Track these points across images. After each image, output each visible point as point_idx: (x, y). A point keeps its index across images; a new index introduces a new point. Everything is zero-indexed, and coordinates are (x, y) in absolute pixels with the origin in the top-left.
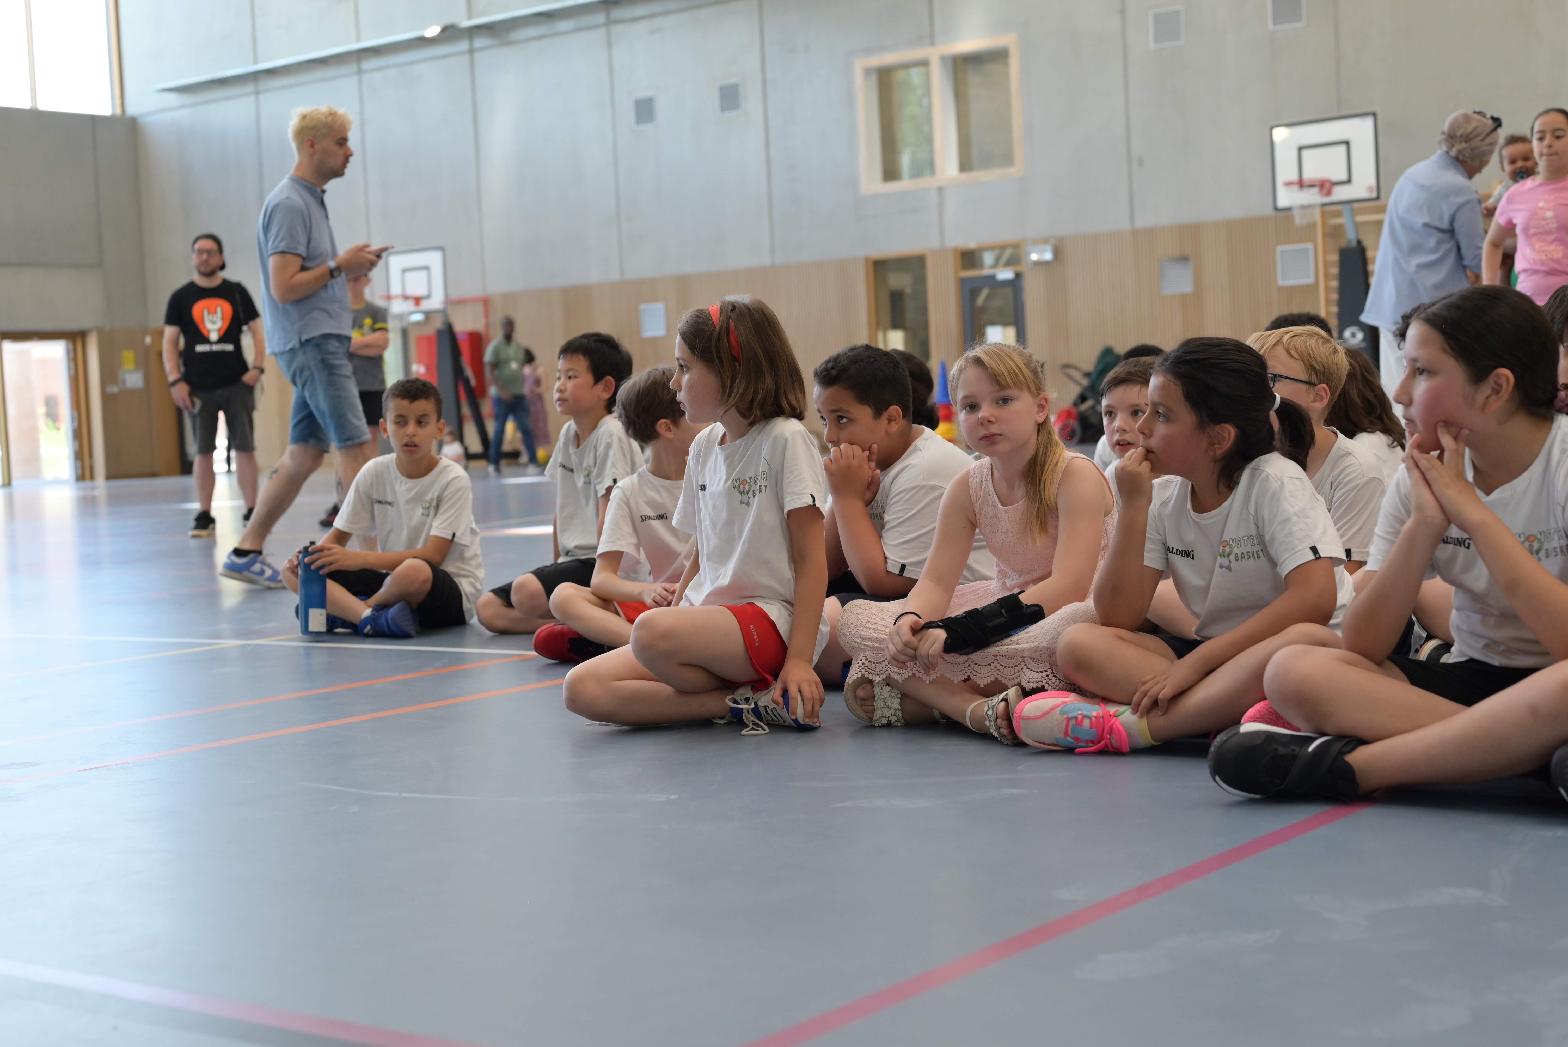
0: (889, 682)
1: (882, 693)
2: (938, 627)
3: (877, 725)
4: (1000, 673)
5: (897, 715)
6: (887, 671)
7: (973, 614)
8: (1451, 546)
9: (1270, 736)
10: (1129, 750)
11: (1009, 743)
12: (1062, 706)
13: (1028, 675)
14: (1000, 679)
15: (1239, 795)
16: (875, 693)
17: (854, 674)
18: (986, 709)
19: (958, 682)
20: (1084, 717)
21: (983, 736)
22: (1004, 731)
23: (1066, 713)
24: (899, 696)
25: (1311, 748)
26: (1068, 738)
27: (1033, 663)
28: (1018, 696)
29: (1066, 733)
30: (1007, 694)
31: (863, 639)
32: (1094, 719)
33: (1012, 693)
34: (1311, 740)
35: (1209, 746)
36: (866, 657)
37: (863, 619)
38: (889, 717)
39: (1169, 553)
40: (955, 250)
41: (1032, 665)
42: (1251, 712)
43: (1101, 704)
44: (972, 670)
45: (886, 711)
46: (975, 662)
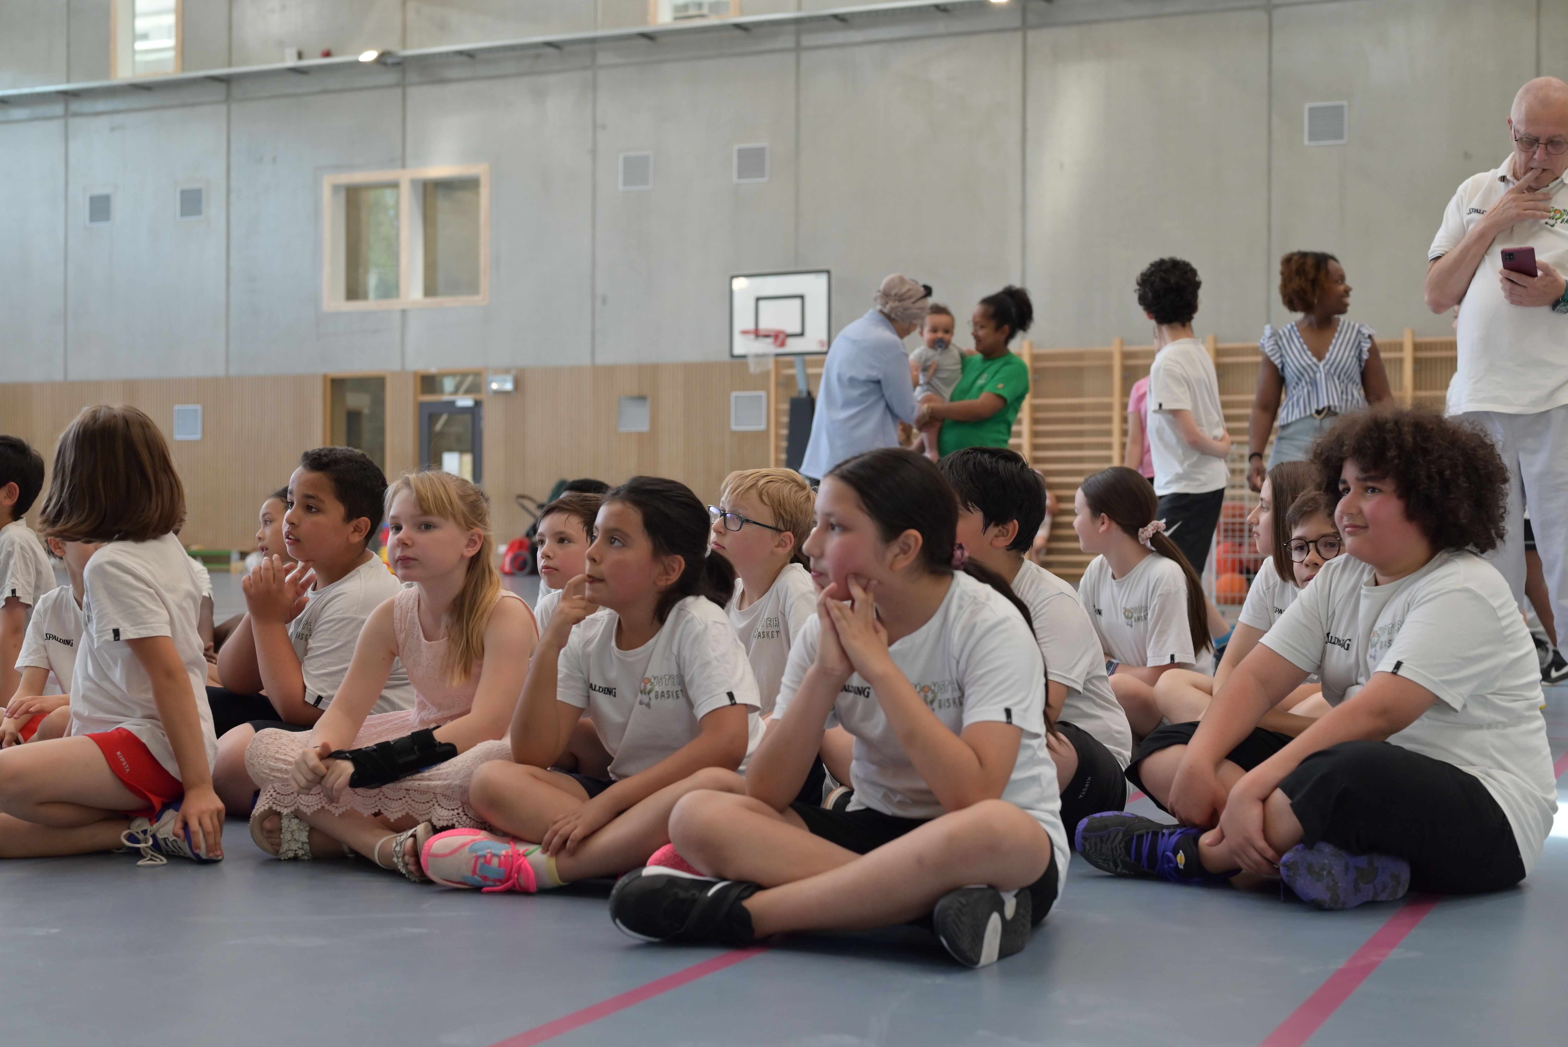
0: (297, 814)
1: (290, 826)
2: (346, 758)
3: (283, 858)
4: (411, 808)
5: (305, 848)
6: (295, 803)
7: (384, 747)
8: (851, 695)
9: (671, 880)
10: (536, 889)
11: (417, 880)
12: (472, 844)
13: (439, 812)
14: (411, 813)
15: (638, 938)
16: (283, 825)
17: (261, 806)
18: (394, 845)
19: (368, 815)
20: (493, 855)
21: (390, 872)
22: (412, 868)
23: (475, 851)
24: (308, 829)
25: (711, 892)
26: (476, 877)
27: (445, 800)
28: (427, 833)
29: (474, 872)
30: (415, 831)
31: (272, 770)
32: (502, 858)
33: (420, 829)
34: (711, 884)
35: (611, 887)
36: (274, 788)
37: (272, 749)
38: (296, 850)
39: (591, 691)
40: (415, 374)
41: (444, 802)
42: (657, 854)
43: (511, 843)
44: (382, 803)
45: (293, 844)
46: (386, 795)
